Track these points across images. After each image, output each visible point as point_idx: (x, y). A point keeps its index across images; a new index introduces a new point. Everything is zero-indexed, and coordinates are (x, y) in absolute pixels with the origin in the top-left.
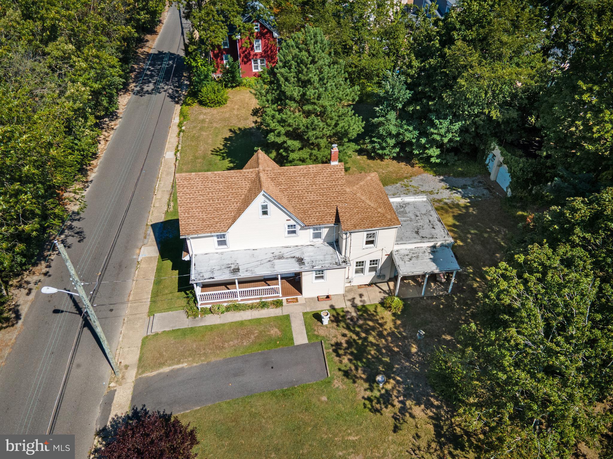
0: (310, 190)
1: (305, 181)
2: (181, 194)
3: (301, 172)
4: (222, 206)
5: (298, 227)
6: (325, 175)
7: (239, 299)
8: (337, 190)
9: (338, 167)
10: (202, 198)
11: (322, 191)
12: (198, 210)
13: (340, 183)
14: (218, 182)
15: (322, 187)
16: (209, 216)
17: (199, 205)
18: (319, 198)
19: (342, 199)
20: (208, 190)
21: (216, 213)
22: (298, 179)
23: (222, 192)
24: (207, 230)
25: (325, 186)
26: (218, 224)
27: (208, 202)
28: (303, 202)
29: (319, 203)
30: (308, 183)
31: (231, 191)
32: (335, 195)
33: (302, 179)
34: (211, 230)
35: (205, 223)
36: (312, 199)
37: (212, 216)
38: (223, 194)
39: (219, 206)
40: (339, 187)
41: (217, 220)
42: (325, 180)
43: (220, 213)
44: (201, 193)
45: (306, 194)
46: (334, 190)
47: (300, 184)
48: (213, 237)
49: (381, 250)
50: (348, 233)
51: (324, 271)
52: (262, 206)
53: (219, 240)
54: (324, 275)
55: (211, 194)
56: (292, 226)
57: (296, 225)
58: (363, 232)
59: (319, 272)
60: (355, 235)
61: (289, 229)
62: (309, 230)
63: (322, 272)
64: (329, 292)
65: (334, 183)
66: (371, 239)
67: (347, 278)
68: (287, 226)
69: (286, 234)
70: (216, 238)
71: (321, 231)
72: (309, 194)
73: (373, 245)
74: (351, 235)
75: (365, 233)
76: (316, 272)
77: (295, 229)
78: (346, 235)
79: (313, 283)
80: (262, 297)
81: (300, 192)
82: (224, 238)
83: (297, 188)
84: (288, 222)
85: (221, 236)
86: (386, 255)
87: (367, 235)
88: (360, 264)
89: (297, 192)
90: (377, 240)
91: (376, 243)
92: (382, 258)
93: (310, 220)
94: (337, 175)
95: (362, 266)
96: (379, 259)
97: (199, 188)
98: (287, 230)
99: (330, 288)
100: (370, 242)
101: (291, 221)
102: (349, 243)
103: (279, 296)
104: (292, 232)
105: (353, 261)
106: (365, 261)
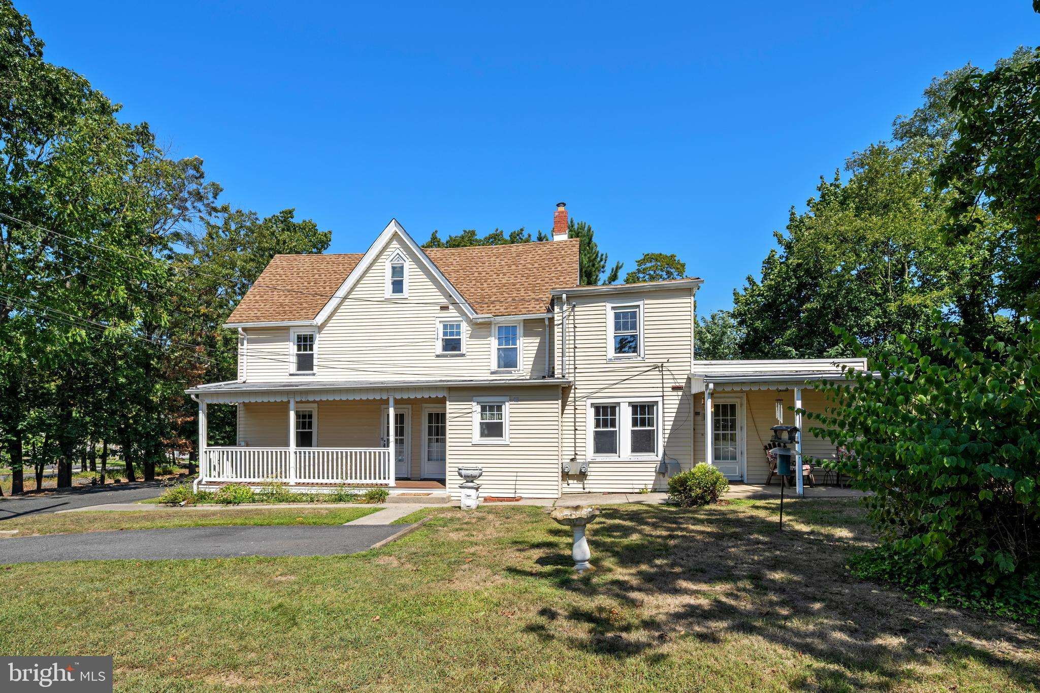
0: (505, 271)
2: (267, 275)
3: (494, 251)
4: (327, 288)
5: (465, 328)
6: (540, 252)
7: (292, 479)
9: (569, 243)
10: (299, 280)
11: (528, 272)
12: (281, 293)
13: (567, 260)
15: (531, 266)
16: (296, 300)
17: (289, 287)
18: (519, 281)
19: (568, 279)
20: (316, 271)
21: (312, 298)
22: (485, 259)
24: (280, 317)
25: (536, 265)
26: (305, 311)
27: (306, 284)
29: (518, 286)
30: (503, 263)
32: (553, 275)
33: (494, 258)
34: (285, 317)
35: (281, 309)
36: (504, 281)
37: (302, 300)
38: (338, 276)
39: (322, 289)
40: (564, 265)
41: (305, 305)
42: (537, 258)
44: (301, 274)
45: (495, 276)
46: (553, 269)
47: (487, 264)
48: (288, 340)
49: (659, 367)
50: (564, 296)
51: (503, 407)
52: (393, 268)
53: (302, 352)
54: (503, 421)
55: (317, 276)
56: (452, 326)
57: (461, 324)
58: (603, 304)
59: (491, 408)
60: (582, 311)
61: (445, 334)
62: (489, 339)
63: (499, 408)
64: (517, 487)
65: (554, 261)
66: (628, 333)
67: (572, 460)
68: (442, 325)
69: (439, 349)
70: (296, 347)
71: (518, 346)
72: (501, 276)
73: (636, 354)
74: (573, 310)
75: (609, 306)
76: (483, 409)
77: (459, 334)
78: (561, 309)
79: (474, 445)
80: (346, 482)
81: (484, 274)
82: (311, 349)
83: (480, 269)
84: (445, 314)
85: (305, 342)
86: (675, 389)
87: (617, 316)
88: (605, 414)
89: (476, 274)
90: (644, 332)
91: (641, 344)
92: (663, 400)
93: (491, 308)
94: (563, 252)
95: (613, 425)
96: (657, 402)
97: (302, 269)
98: (441, 336)
99: (519, 474)
100: (626, 345)
101: (451, 311)
102: (569, 337)
103: (386, 485)
104: (452, 345)
105: (584, 403)
106: (619, 404)
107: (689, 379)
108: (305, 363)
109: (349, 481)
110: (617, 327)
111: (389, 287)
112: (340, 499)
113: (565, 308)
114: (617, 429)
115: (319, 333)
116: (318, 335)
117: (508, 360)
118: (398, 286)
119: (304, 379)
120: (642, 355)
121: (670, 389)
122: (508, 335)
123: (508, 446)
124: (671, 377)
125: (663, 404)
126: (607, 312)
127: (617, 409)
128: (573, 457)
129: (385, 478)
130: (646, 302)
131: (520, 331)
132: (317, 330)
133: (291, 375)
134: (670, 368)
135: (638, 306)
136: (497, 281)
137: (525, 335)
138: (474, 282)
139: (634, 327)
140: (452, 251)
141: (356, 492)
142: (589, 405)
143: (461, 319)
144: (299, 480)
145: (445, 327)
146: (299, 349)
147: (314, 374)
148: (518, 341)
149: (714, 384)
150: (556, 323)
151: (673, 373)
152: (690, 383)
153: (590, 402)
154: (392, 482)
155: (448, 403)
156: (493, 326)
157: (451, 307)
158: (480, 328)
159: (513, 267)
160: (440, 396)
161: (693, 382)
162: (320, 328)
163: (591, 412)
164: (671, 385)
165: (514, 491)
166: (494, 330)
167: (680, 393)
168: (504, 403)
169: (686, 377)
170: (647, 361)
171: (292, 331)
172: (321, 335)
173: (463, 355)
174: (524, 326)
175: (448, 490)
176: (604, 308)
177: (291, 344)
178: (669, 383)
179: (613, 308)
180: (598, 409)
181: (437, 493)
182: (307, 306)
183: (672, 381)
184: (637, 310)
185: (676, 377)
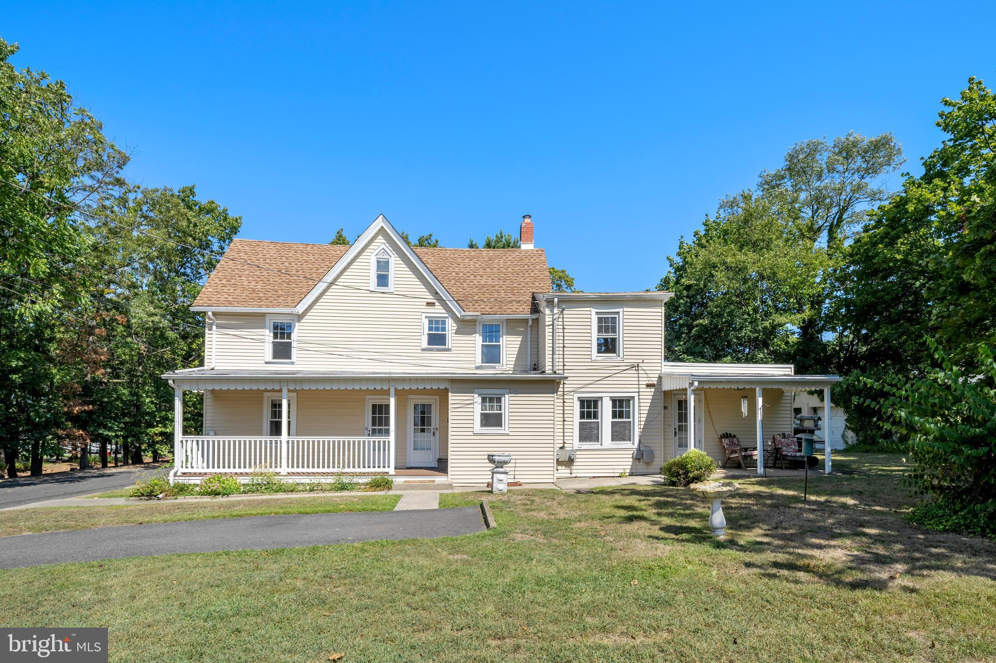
0: (481, 273)
1: (472, 263)
3: (466, 254)
5: (450, 324)
6: (510, 258)
7: (284, 469)
8: (532, 274)
9: (535, 252)
11: (503, 275)
12: (252, 279)
13: (538, 267)
14: (308, 254)
15: (505, 271)
16: (269, 287)
18: (497, 283)
19: (542, 284)
20: (284, 259)
21: (286, 285)
22: (460, 260)
23: (310, 264)
25: (510, 270)
26: (282, 298)
27: (277, 272)
28: (465, 285)
29: (497, 288)
30: (477, 265)
31: (327, 263)
32: (527, 280)
33: (467, 260)
34: (262, 303)
35: (254, 295)
36: (482, 283)
37: (276, 288)
40: (536, 272)
41: (281, 292)
42: (509, 263)
43: (294, 286)
44: (268, 261)
45: (472, 277)
46: (526, 275)
47: (462, 266)
48: (264, 327)
49: (636, 367)
50: (556, 300)
51: (503, 399)
52: (378, 262)
53: (278, 340)
54: (502, 411)
55: (286, 264)
56: (437, 322)
57: (447, 320)
58: (589, 309)
59: (491, 400)
60: (571, 314)
61: (430, 329)
62: (474, 335)
63: (499, 400)
64: (516, 473)
65: (526, 267)
66: (610, 335)
67: (562, 448)
68: (427, 320)
69: (425, 343)
70: (272, 334)
71: (501, 343)
72: (478, 277)
73: (615, 355)
74: (562, 312)
75: (594, 311)
76: (484, 400)
77: (444, 329)
78: (552, 311)
79: (475, 434)
80: (344, 471)
81: (461, 274)
82: (289, 337)
83: (456, 270)
84: (430, 309)
85: (282, 331)
86: (648, 386)
87: (600, 320)
88: (589, 407)
89: (454, 274)
90: (623, 336)
91: (621, 345)
92: (639, 395)
93: (476, 307)
94: (532, 260)
95: (595, 417)
96: (633, 397)
97: (268, 256)
98: (426, 331)
99: (517, 461)
100: (608, 346)
101: (436, 307)
102: (559, 336)
103: (388, 473)
104: (437, 339)
105: (572, 397)
106: (601, 398)
107: (660, 378)
108: (282, 351)
109: (346, 470)
110: (600, 330)
111: (373, 280)
112: (343, 487)
113: (556, 310)
114: (599, 420)
115: (299, 321)
116: (297, 324)
117: (491, 355)
118: (383, 280)
119: (282, 367)
120: (621, 355)
121: (645, 386)
122: (491, 332)
123: (507, 435)
124: (645, 375)
125: (639, 399)
126: (592, 315)
127: (600, 403)
128: (562, 445)
129: (384, 467)
130: (625, 309)
131: (503, 329)
132: (296, 318)
133: (266, 363)
134: (645, 368)
135: (618, 313)
136: (475, 282)
137: (507, 334)
138: (453, 282)
139: (614, 330)
140: (425, 250)
141: (355, 480)
142: (576, 399)
143: (447, 315)
144: (291, 470)
145: (430, 322)
146: (275, 336)
147: (293, 363)
148: (501, 339)
149: (699, 382)
150: (547, 323)
151: (647, 372)
152: (661, 381)
153: (576, 396)
154: (392, 470)
155: (450, 394)
156: (477, 323)
157: (437, 304)
158: (466, 326)
159: (488, 270)
160: (442, 387)
161: (663, 380)
162: (300, 317)
163: (577, 405)
164: (645, 383)
165: (513, 477)
166: (479, 328)
167: (653, 390)
168: (504, 395)
169: (657, 376)
170: (625, 361)
171: (268, 318)
172: (300, 324)
173: (449, 350)
174: (507, 325)
175: (450, 477)
176: (589, 313)
177: (267, 331)
178: (644, 381)
179: (597, 313)
180: (582, 402)
181: (440, 479)
182: (283, 293)
183: (646, 379)
184: (617, 316)
185: (650, 375)
